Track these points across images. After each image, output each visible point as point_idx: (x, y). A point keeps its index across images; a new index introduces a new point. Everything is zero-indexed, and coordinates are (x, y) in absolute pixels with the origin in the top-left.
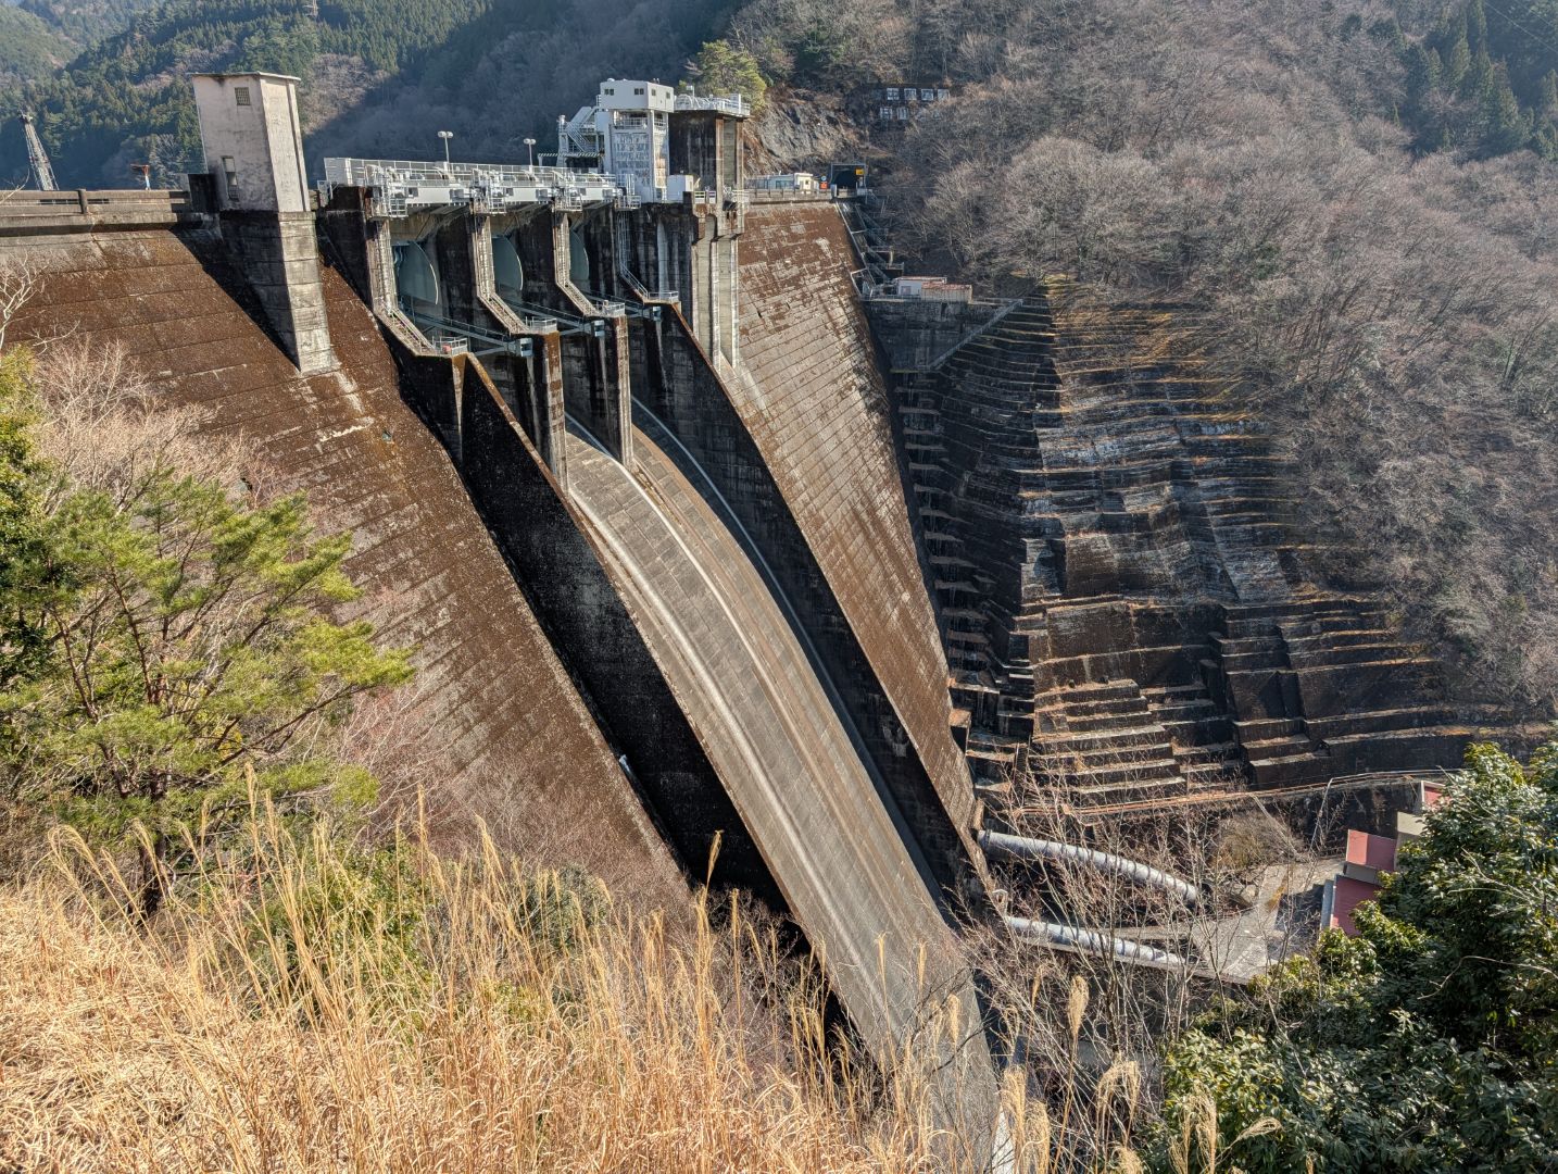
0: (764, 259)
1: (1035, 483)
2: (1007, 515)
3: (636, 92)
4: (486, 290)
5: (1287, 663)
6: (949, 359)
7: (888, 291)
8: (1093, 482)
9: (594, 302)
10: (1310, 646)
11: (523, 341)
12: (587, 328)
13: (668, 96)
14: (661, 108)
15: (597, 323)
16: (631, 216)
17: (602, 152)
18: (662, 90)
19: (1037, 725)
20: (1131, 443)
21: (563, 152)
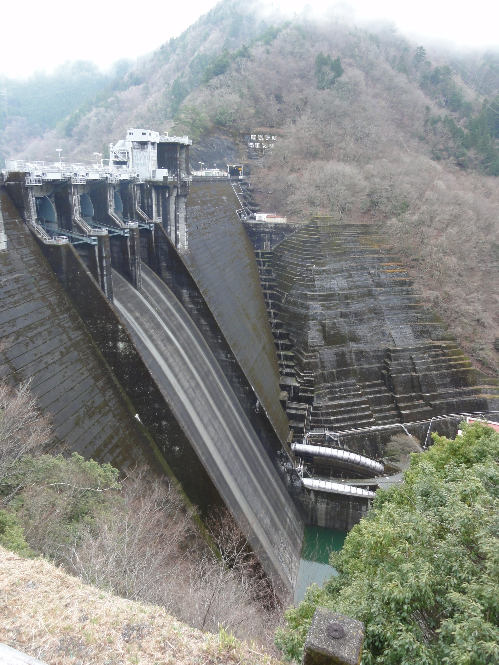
0: (198, 204)
1: (313, 298)
2: (303, 311)
3: (143, 134)
4: (77, 216)
5: (415, 370)
6: (278, 247)
7: (252, 218)
8: (337, 298)
9: (124, 222)
10: (424, 364)
11: (93, 238)
12: (122, 233)
13: (157, 135)
14: (154, 141)
15: (126, 231)
16: (141, 186)
17: (128, 159)
18: (154, 133)
19: (315, 399)
20: (352, 282)
21: (112, 159)
